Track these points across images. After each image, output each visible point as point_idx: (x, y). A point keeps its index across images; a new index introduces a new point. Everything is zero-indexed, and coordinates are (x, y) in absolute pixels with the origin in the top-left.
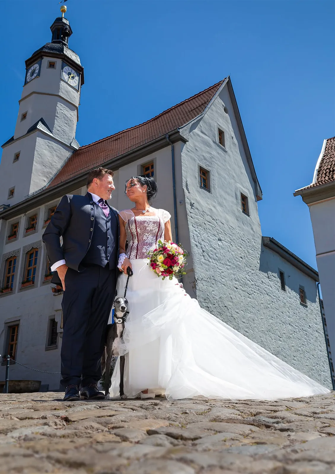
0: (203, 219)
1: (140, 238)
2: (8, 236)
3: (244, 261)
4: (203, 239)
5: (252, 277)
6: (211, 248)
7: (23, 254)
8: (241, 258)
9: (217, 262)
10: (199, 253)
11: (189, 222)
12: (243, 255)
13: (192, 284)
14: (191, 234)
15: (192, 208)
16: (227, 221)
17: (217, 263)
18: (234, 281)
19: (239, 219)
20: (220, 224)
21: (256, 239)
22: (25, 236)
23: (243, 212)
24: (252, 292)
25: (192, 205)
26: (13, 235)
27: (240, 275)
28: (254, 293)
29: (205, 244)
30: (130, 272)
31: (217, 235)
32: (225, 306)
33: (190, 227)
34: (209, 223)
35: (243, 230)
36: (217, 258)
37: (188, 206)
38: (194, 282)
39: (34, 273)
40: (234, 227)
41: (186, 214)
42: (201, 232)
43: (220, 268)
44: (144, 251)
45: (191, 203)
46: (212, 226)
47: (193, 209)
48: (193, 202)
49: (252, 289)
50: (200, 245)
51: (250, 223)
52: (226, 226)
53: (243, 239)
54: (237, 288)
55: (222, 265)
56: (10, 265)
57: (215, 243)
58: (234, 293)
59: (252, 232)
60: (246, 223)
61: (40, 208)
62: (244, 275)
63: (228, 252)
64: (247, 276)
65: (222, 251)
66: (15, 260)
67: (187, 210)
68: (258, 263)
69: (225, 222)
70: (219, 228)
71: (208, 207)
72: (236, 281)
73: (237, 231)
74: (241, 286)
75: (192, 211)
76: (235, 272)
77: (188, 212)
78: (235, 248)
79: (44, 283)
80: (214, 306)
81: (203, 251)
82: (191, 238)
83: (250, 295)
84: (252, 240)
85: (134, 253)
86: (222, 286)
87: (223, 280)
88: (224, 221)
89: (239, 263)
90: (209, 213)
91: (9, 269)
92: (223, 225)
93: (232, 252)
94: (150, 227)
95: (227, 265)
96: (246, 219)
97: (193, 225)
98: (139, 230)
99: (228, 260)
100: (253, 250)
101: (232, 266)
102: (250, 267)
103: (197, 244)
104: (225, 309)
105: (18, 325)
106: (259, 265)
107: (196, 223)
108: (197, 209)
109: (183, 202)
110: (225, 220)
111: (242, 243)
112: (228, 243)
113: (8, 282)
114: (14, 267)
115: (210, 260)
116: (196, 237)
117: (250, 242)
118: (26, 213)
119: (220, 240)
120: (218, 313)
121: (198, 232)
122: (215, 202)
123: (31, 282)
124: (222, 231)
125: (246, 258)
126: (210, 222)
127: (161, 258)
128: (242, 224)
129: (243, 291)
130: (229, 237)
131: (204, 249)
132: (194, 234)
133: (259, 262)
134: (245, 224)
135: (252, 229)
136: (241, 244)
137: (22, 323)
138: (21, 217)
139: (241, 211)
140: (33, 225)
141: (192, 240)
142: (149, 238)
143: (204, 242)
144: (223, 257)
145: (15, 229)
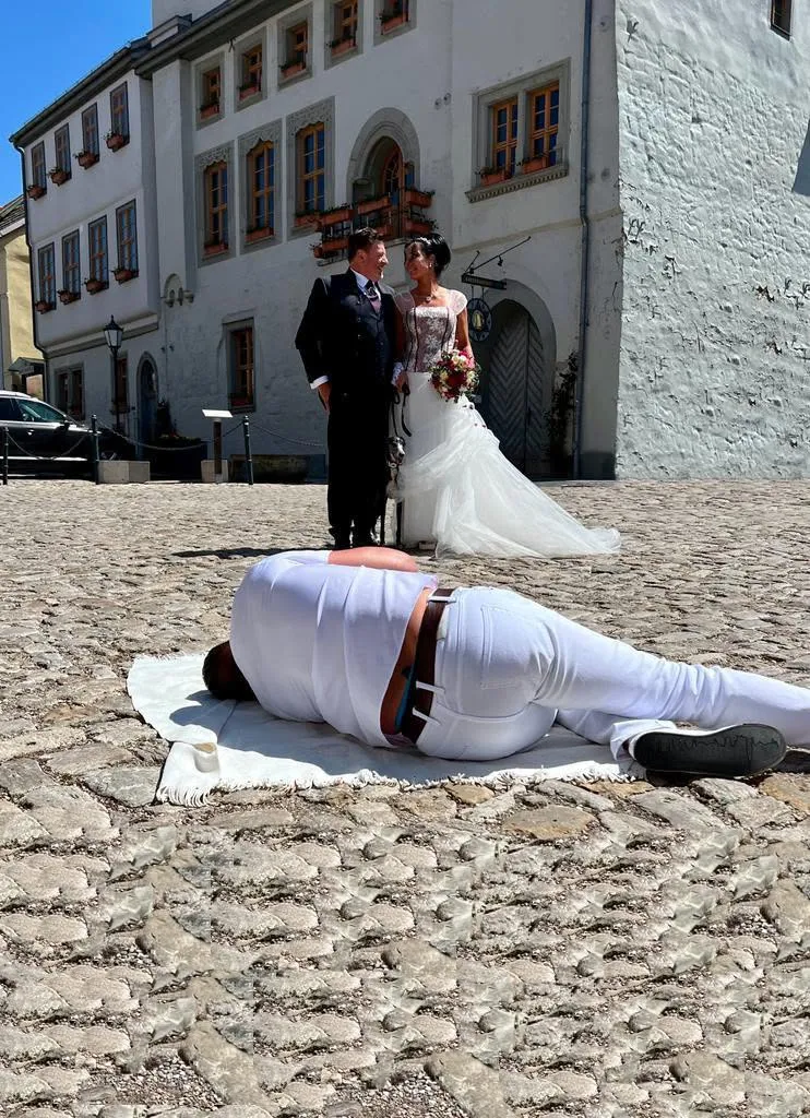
0: (657, 66)
1: (421, 341)
2: (199, 107)
3: (755, 170)
4: (653, 123)
5: (770, 213)
6: (670, 148)
7: (241, 157)
8: (749, 162)
9: (684, 181)
10: (638, 165)
11: (619, 82)
12: (754, 153)
13: (615, 247)
14: (623, 113)
15: (630, 37)
16: (724, 62)
17: (683, 186)
18: (720, 227)
19: (758, 51)
20: (704, 73)
21: (798, 104)
22: (239, 108)
23: (773, 27)
24: (763, 251)
25: (631, 28)
26: (211, 105)
27: (740, 209)
28: (768, 254)
29: (658, 138)
30: (406, 390)
31: (691, 109)
32: (690, 293)
33: (622, 94)
34: (673, 76)
35: (764, 81)
36: (683, 171)
37: (622, 34)
38: (620, 240)
39: (271, 207)
40: (740, 78)
41: (615, 58)
42: (649, 106)
43: (688, 196)
44: (425, 361)
45: (629, 22)
46: (679, 84)
47: (634, 39)
48: (635, 17)
49: (766, 244)
50: (643, 143)
51: (789, 59)
52: (719, 78)
53: (761, 108)
54: (725, 246)
55: (695, 189)
56: (215, 185)
57: (684, 131)
58: (715, 258)
59: (789, 84)
60: (776, 59)
61: (264, 28)
62: (748, 207)
63: (715, 152)
64: (757, 211)
65: (698, 151)
66: (224, 171)
67: (618, 46)
68: (793, 172)
69: (717, 65)
70: (697, 87)
71: (677, 26)
72: (726, 226)
73: (748, 87)
74: (736, 237)
75: (631, 46)
76: (726, 203)
77: (620, 51)
78: (735, 137)
79: (296, 232)
80: (663, 294)
81: (650, 158)
82: (621, 125)
83: (756, 258)
84: (788, 109)
85: (412, 363)
86: (688, 244)
87: (691, 228)
88: (714, 63)
89: (739, 178)
90: (674, 46)
91: (215, 194)
92: (709, 75)
93: (725, 150)
94: (436, 326)
95: (708, 187)
96: (780, 47)
97: (631, 87)
98: (419, 330)
99: (712, 175)
100: (784, 135)
101: (721, 189)
102: (770, 184)
103: (637, 139)
104: (687, 300)
105: (250, 330)
106: (793, 177)
107: (639, 79)
108: (645, 38)
109: (609, 24)
110: (719, 61)
111: (756, 120)
112: (717, 126)
113: (216, 226)
114: (224, 190)
115: (666, 179)
116: (634, 123)
117: (778, 115)
118: (234, 42)
119: (696, 120)
120: (670, 310)
121: (643, 105)
122: (696, 8)
123: (268, 231)
124: (705, 93)
125: (762, 162)
126: (676, 73)
127: (444, 375)
128: (765, 64)
129: (742, 250)
130: (723, 107)
131: (651, 153)
132: (631, 113)
133: (795, 168)
134: (773, 62)
135: (791, 75)
136: (753, 124)
137: (257, 324)
138: (222, 54)
139: (767, 23)
140: (254, 75)
141: (624, 132)
142: (432, 341)
143: (654, 133)
144: (701, 168)
145: (214, 87)
